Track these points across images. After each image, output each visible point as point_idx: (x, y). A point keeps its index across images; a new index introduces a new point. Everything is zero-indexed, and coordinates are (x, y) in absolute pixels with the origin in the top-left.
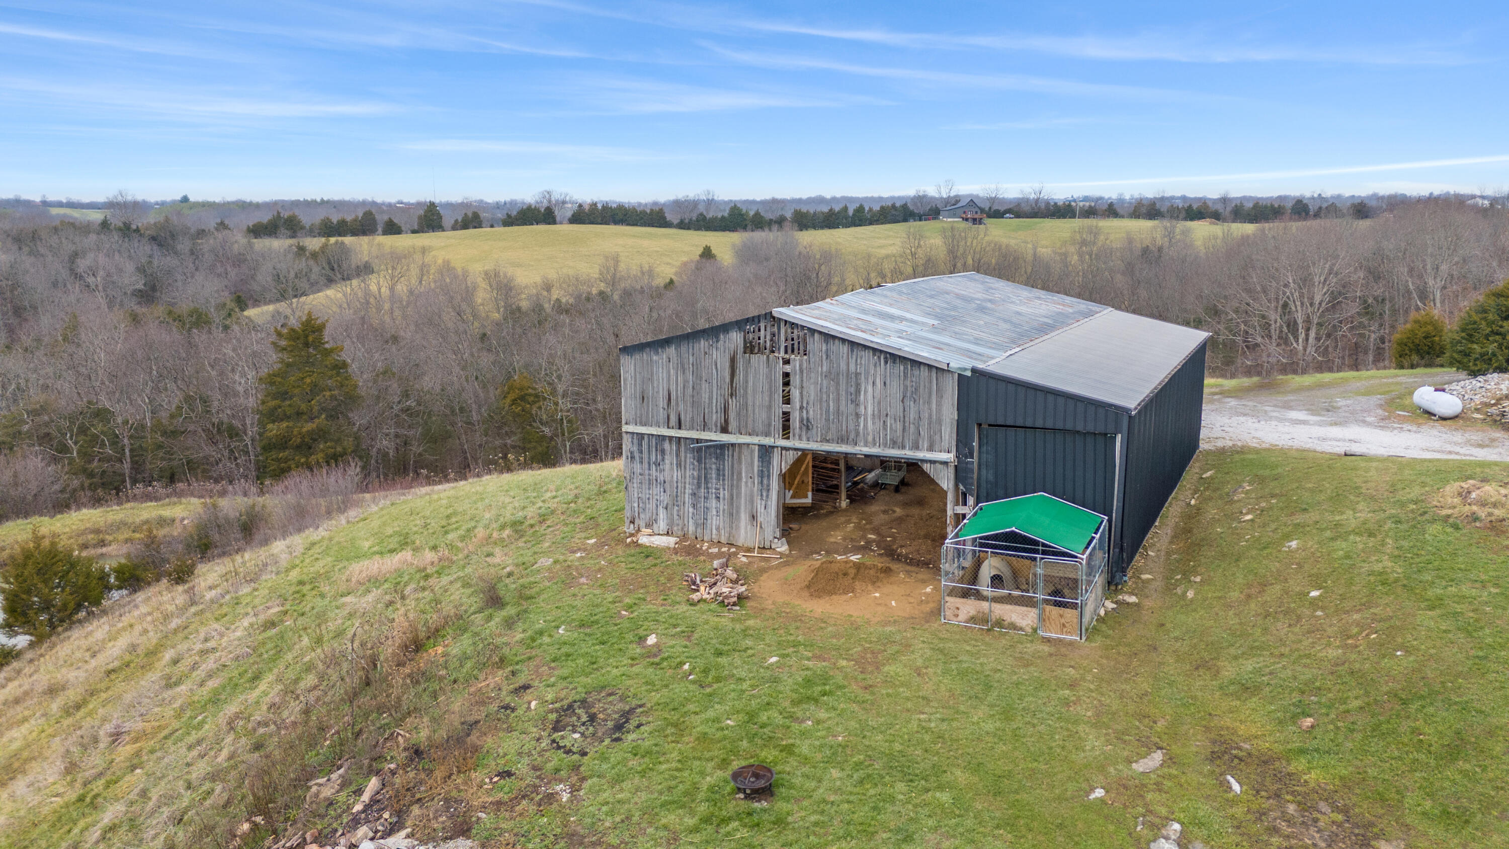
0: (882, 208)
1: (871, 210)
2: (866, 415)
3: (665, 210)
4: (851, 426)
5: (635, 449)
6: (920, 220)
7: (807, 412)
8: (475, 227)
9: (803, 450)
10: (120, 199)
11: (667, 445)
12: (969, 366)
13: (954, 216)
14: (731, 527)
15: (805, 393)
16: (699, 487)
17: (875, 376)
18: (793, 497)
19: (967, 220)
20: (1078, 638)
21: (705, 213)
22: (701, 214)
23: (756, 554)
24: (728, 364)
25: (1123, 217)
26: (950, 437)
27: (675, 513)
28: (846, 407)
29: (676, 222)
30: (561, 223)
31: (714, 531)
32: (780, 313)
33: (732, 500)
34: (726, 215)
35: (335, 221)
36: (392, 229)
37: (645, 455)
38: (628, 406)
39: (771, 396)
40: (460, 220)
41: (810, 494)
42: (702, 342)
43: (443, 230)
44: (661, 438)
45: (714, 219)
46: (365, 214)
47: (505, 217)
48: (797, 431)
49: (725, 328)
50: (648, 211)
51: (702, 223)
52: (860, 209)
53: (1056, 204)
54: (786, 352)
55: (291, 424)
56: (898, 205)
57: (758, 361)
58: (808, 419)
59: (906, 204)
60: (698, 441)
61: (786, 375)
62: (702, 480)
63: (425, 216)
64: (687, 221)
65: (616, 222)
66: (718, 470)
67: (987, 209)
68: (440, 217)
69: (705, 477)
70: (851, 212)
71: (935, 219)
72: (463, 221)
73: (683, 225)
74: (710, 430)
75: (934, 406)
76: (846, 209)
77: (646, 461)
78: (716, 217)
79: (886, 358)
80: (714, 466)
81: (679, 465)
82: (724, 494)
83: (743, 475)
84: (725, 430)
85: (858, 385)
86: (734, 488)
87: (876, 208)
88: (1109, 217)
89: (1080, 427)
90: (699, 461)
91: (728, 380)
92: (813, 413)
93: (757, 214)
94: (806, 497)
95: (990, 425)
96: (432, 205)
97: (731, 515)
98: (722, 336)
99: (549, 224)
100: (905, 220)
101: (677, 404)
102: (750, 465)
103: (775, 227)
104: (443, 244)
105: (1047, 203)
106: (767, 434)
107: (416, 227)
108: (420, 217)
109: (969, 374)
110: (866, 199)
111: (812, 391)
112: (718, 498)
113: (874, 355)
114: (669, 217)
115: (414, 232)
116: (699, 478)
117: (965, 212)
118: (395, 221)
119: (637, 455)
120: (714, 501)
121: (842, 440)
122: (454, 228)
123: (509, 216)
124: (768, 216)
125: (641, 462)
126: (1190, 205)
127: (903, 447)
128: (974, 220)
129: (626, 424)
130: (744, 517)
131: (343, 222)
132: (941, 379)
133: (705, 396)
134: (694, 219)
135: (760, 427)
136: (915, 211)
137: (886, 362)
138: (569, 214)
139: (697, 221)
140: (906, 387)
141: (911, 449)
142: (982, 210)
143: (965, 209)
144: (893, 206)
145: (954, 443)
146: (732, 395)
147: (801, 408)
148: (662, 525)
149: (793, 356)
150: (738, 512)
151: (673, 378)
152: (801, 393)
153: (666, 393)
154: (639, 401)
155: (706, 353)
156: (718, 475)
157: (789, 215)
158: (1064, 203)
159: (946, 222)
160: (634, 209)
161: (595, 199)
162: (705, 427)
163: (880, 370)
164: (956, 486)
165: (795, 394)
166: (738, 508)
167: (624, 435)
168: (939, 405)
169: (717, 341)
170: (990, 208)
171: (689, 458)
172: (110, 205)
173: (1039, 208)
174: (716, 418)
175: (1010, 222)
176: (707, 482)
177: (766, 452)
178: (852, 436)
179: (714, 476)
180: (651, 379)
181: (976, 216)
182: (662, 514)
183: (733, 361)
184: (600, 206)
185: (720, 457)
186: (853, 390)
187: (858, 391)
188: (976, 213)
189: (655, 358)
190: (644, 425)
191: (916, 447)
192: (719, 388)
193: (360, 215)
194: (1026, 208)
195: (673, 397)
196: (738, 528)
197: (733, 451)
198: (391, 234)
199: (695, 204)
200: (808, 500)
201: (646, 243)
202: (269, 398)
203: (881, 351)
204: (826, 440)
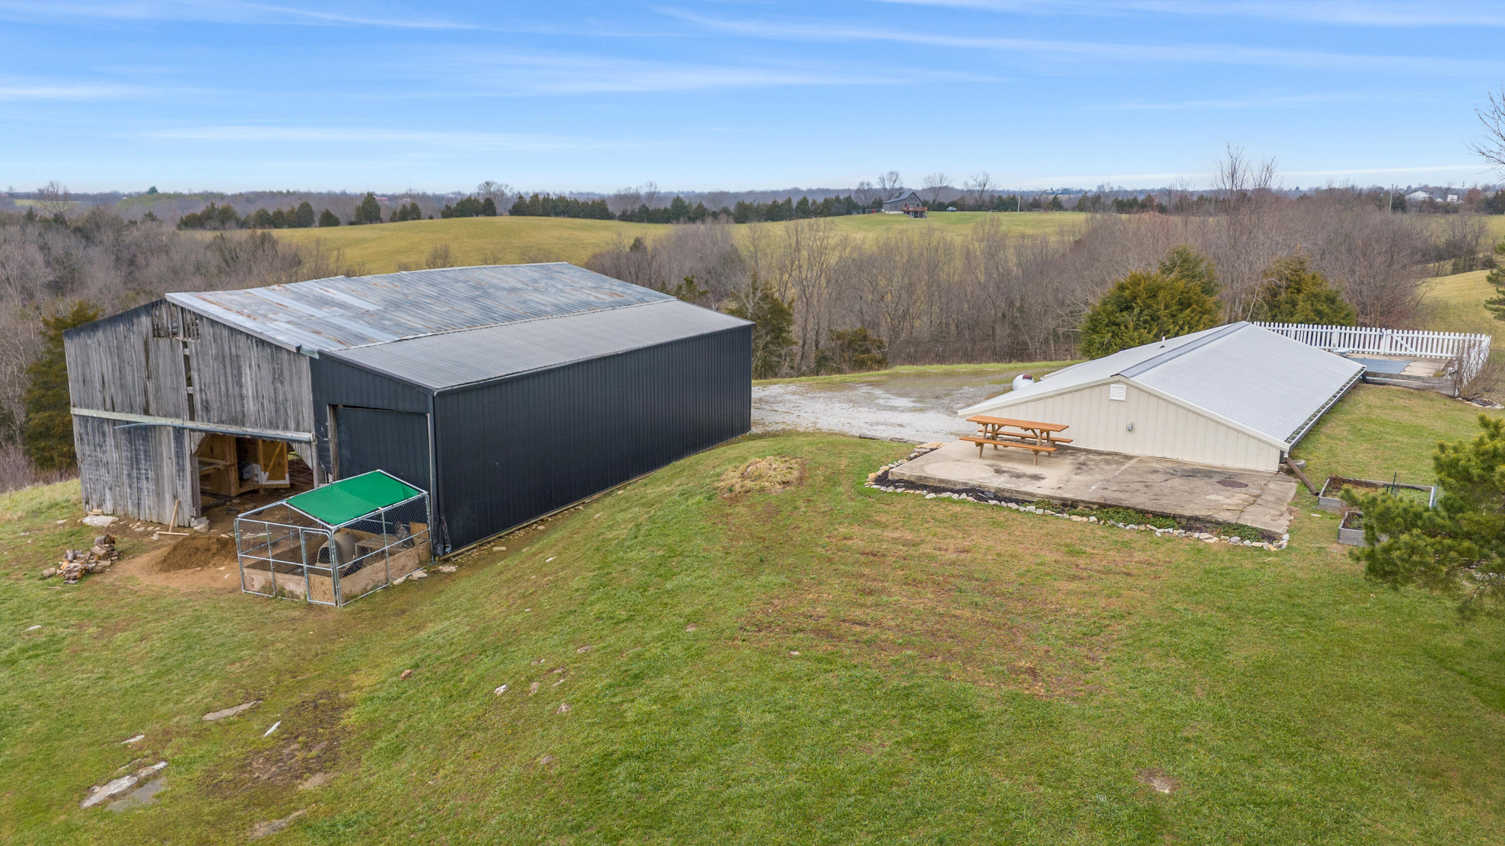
0: (826, 200)
1: (814, 202)
2: (247, 397)
3: (607, 202)
4: (238, 408)
5: (82, 431)
6: (864, 213)
7: (206, 394)
8: (414, 219)
9: (206, 431)
10: (51, 189)
11: (106, 428)
12: (317, 348)
13: (896, 209)
14: (159, 507)
15: (202, 375)
16: (132, 468)
17: (250, 359)
18: (269, 478)
19: (908, 213)
20: (334, 604)
21: (647, 205)
22: (644, 206)
23: (170, 533)
24: (142, 348)
25: (1066, 210)
26: (309, 416)
27: (117, 493)
28: (234, 390)
29: (618, 214)
30: (501, 215)
31: (147, 511)
32: (173, 298)
33: (158, 480)
34: (669, 207)
35: (271, 213)
36: (329, 220)
37: (91, 437)
38: (74, 390)
39: (177, 378)
40: (398, 212)
41: (287, 476)
42: (121, 326)
43: (382, 222)
44: (102, 421)
45: (657, 211)
46: (301, 205)
47: (445, 208)
48: (200, 412)
49: (136, 313)
50: (590, 203)
51: (644, 215)
52: (804, 202)
53: (1000, 197)
54: (185, 336)
55: (54, 413)
56: (842, 197)
57: (164, 343)
58: (207, 401)
59: (849, 197)
60: (128, 422)
61: (187, 358)
62: (134, 462)
63: (363, 208)
64: (629, 212)
65: (557, 214)
66: (145, 451)
67: (931, 202)
68: (378, 208)
69: (136, 458)
70: (794, 204)
71: (878, 211)
72: (401, 212)
73: (625, 217)
74: (136, 412)
75: (295, 388)
76: (789, 201)
77: (92, 442)
78: (659, 209)
79: (256, 342)
80: (142, 448)
81: (116, 447)
82: (151, 474)
83: (164, 455)
84: (146, 412)
85: (239, 367)
86: (158, 468)
87: (820, 200)
88: (1052, 210)
89: (401, 408)
90: (130, 443)
91: (144, 363)
92: (211, 395)
93: (700, 206)
94: (284, 478)
95: (345, 406)
96: (370, 197)
97: (158, 495)
98: (135, 321)
99: (489, 215)
100: (849, 213)
101: (110, 388)
102: (167, 447)
103: (709, 220)
104: (376, 236)
105: (992, 193)
106: (177, 416)
107: (354, 219)
108: (358, 209)
109: (317, 356)
110: (810, 191)
111: (207, 374)
112: (147, 478)
113: (248, 338)
114: (611, 208)
115: (351, 223)
116: (132, 458)
117: (906, 205)
118: (333, 213)
119: (85, 437)
120: (145, 482)
121: (233, 421)
122: (393, 220)
123: (448, 207)
124: (710, 207)
125: (89, 444)
126: (1135, 198)
127: (277, 428)
128: (916, 213)
129: (74, 406)
130: (168, 497)
131: (279, 214)
132: (297, 362)
133: (129, 378)
134: (637, 210)
135: (171, 409)
136: (859, 204)
137: (257, 346)
138: (510, 206)
139: (640, 212)
140: (274, 369)
141: (283, 429)
142: (925, 203)
143: (906, 202)
144: (837, 199)
145: (312, 423)
146: (148, 378)
147: (201, 390)
148: (109, 506)
149: (190, 340)
150: (163, 493)
151: (104, 361)
152: (199, 376)
153: (100, 376)
154: (81, 384)
155: (125, 337)
156: (146, 456)
157: (732, 208)
158: (1009, 196)
159: (888, 215)
160: (576, 200)
161: (537, 191)
162: (132, 411)
163: (255, 353)
164: (319, 465)
165: (195, 375)
166: (163, 488)
167: (73, 417)
168: (300, 386)
169: (133, 325)
170: (934, 201)
171: (123, 439)
172: (41, 196)
173: (984, 201)
174: (139, 400)
175: (952, 215)
176: (138, 463)
177: (179, 432)
178: (240, 417)
179: (142, 457)
180: (88, 363)
181: (917, 209)
182: (108, 495)
183: (146, 344)
184: (541, 197)
185: (146, 439)
186: (235, 372)
187: (240, 374)
188: (918, 206)
189: (89, 342)
190: (87, 407)
191: (286, 428)
192: (139, 371)
193: (297, 206)
194: (970, 201)
195: (106, 380)
196: (164, 507)
197: (155, 432)
198: (328, 225)
199: (636, 197)
200: (286, 482)
201: (582, 235)
202: (36, 388)
203: (252, 336)
204: (221, 422)
